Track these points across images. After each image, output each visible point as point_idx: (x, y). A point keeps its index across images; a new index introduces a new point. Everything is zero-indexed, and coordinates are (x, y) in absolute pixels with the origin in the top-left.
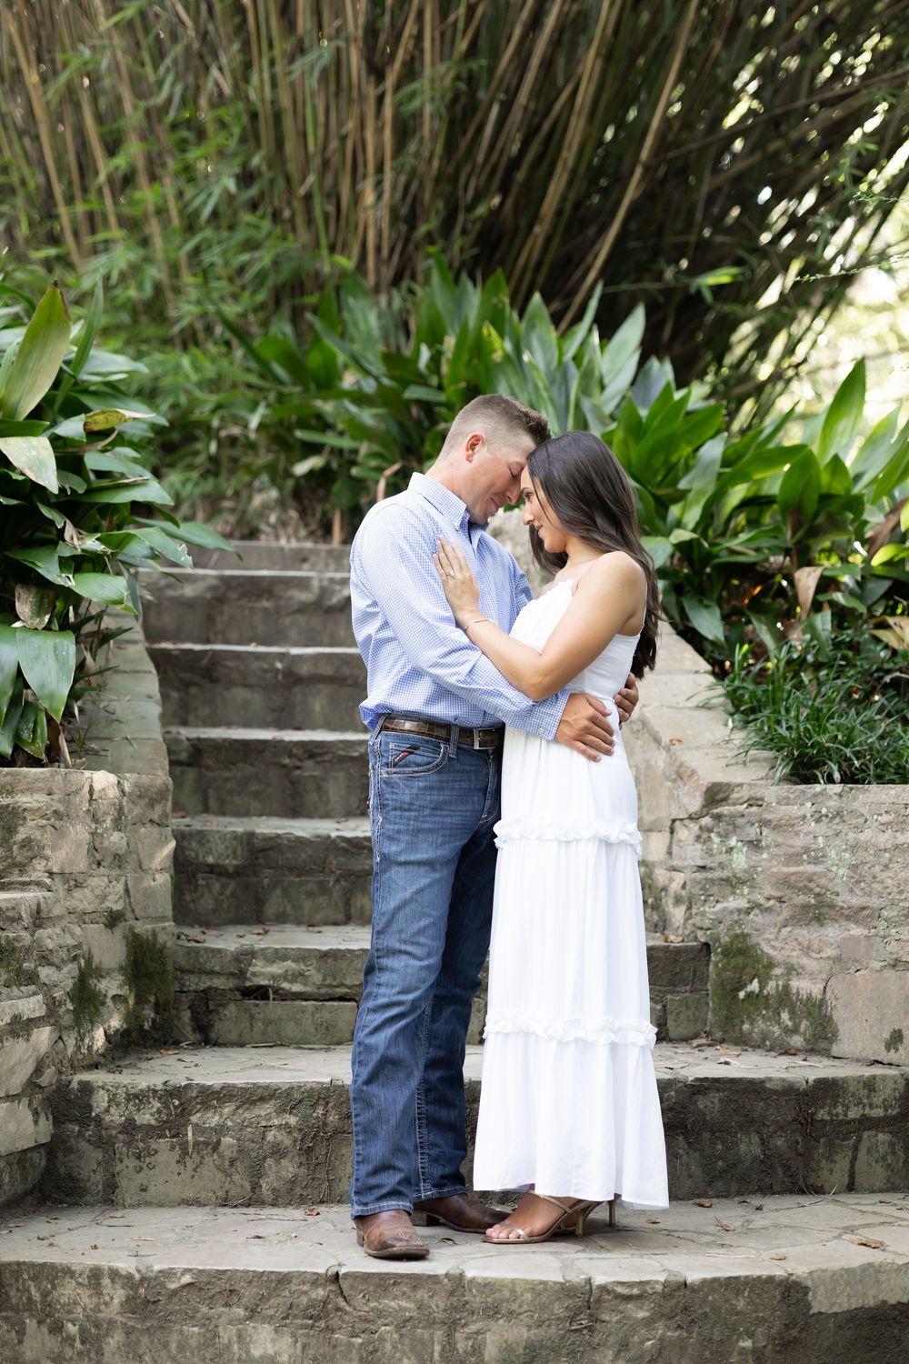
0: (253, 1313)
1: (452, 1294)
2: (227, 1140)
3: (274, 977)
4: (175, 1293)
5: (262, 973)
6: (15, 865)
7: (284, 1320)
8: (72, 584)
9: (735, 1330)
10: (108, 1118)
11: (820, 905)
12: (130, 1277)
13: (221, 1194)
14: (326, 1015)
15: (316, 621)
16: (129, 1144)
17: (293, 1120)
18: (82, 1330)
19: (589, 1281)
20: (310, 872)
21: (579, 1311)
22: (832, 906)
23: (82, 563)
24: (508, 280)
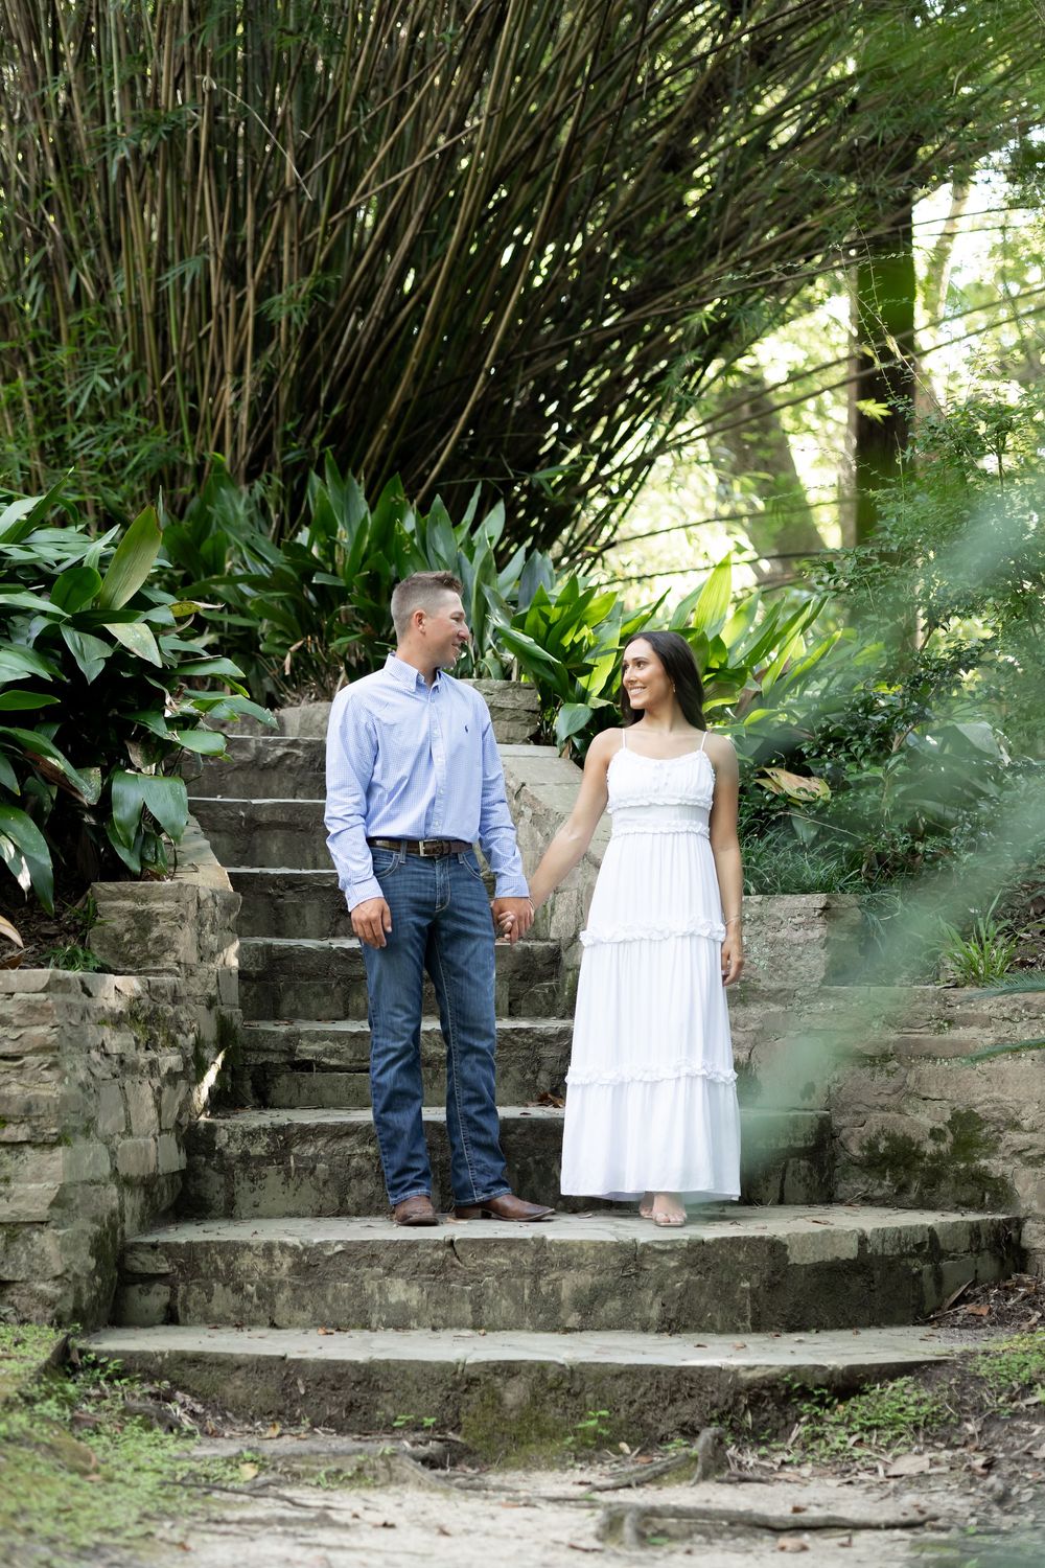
0: (390, 1271)
1: (537, 1252)
2: (321, 1166)
3: (316, 1053)
4: (330, 1258)
5: (308, 1050)
6: (150, 957)
7: (412, 1276)
8: (177, 739)
9: (737, 1275)
10: (228, 1151)
11: (745, 989)
12: (295, 1248)
13: (316, 1207)
14: (357, 1084)
15: (253, 777)
16: (245, 1170)
17: (371, 1150)
18: (259, 1290)
19: (634, 1241)
20: (316, 977)
21: (628, 1262)
22: (755, 990)
23: (186, 722)
24: (404, 481)
